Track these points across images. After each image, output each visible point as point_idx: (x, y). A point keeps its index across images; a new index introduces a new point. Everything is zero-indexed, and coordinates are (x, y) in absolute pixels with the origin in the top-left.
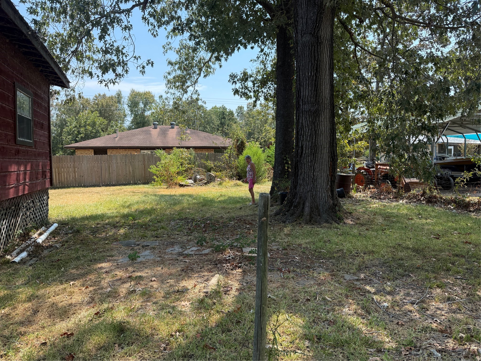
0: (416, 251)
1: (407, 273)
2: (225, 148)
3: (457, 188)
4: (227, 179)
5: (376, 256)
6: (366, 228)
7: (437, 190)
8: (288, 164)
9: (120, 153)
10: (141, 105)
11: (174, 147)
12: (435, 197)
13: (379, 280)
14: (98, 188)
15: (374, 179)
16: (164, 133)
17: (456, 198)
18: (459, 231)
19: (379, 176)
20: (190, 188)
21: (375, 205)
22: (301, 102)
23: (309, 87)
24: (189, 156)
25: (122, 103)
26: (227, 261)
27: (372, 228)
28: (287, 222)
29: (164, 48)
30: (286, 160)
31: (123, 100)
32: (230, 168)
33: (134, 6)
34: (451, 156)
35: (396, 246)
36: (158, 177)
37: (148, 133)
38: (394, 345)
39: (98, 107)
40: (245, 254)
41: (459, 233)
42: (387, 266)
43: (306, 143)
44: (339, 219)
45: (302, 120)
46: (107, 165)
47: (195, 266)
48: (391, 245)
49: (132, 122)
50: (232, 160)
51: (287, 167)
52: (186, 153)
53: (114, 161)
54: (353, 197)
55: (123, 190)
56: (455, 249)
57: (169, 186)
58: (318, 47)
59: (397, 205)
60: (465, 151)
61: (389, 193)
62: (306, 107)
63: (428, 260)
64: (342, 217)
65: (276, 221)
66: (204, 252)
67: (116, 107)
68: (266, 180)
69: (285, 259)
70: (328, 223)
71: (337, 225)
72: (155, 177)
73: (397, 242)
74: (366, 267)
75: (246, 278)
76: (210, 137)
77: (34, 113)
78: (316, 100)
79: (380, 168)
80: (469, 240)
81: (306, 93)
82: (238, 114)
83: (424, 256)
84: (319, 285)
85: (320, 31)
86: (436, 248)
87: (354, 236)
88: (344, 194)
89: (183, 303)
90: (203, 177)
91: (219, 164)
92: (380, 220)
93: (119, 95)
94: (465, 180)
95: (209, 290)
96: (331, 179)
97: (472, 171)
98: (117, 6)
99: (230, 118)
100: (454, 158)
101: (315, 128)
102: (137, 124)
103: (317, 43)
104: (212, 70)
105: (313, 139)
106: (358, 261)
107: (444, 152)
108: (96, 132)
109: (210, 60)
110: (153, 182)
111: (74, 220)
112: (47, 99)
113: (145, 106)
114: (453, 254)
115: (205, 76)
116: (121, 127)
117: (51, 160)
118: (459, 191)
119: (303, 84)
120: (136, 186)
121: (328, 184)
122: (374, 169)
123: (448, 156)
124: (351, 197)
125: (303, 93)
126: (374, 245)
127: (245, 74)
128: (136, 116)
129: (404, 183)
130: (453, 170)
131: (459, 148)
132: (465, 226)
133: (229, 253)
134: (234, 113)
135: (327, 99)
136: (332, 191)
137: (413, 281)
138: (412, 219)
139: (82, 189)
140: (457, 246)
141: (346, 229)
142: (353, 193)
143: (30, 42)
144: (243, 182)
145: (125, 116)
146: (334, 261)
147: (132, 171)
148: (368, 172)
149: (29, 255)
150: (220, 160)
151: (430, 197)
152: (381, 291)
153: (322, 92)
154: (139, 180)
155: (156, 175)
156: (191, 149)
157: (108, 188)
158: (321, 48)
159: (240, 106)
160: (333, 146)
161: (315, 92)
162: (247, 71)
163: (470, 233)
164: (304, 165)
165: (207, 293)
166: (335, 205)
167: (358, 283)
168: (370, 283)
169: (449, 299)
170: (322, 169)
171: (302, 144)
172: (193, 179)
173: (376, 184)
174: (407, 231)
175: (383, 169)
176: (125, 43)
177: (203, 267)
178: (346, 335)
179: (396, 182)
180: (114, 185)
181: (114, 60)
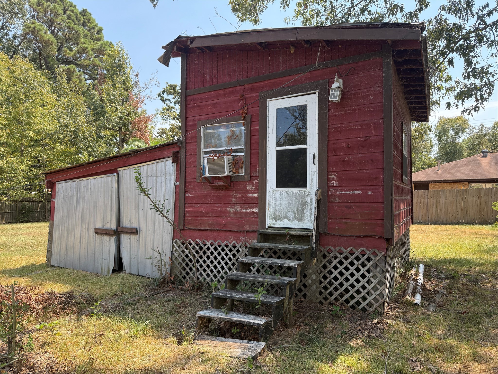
9: (444, 188)
10: (451, 133)
14: (426, 226)
37: (476, 163)
46: (434, 201)
49: (439, 153)
55: (459, 231)
77: (407, 151)
102: (447, 153)
110: (497, 223)
113: (456, 133)
120: (471, 226)
128: (444, 145)
147: (464, 208)
149: (423, 298)
157: (437, 226)
180: (443, 224)
181: (475, 84)
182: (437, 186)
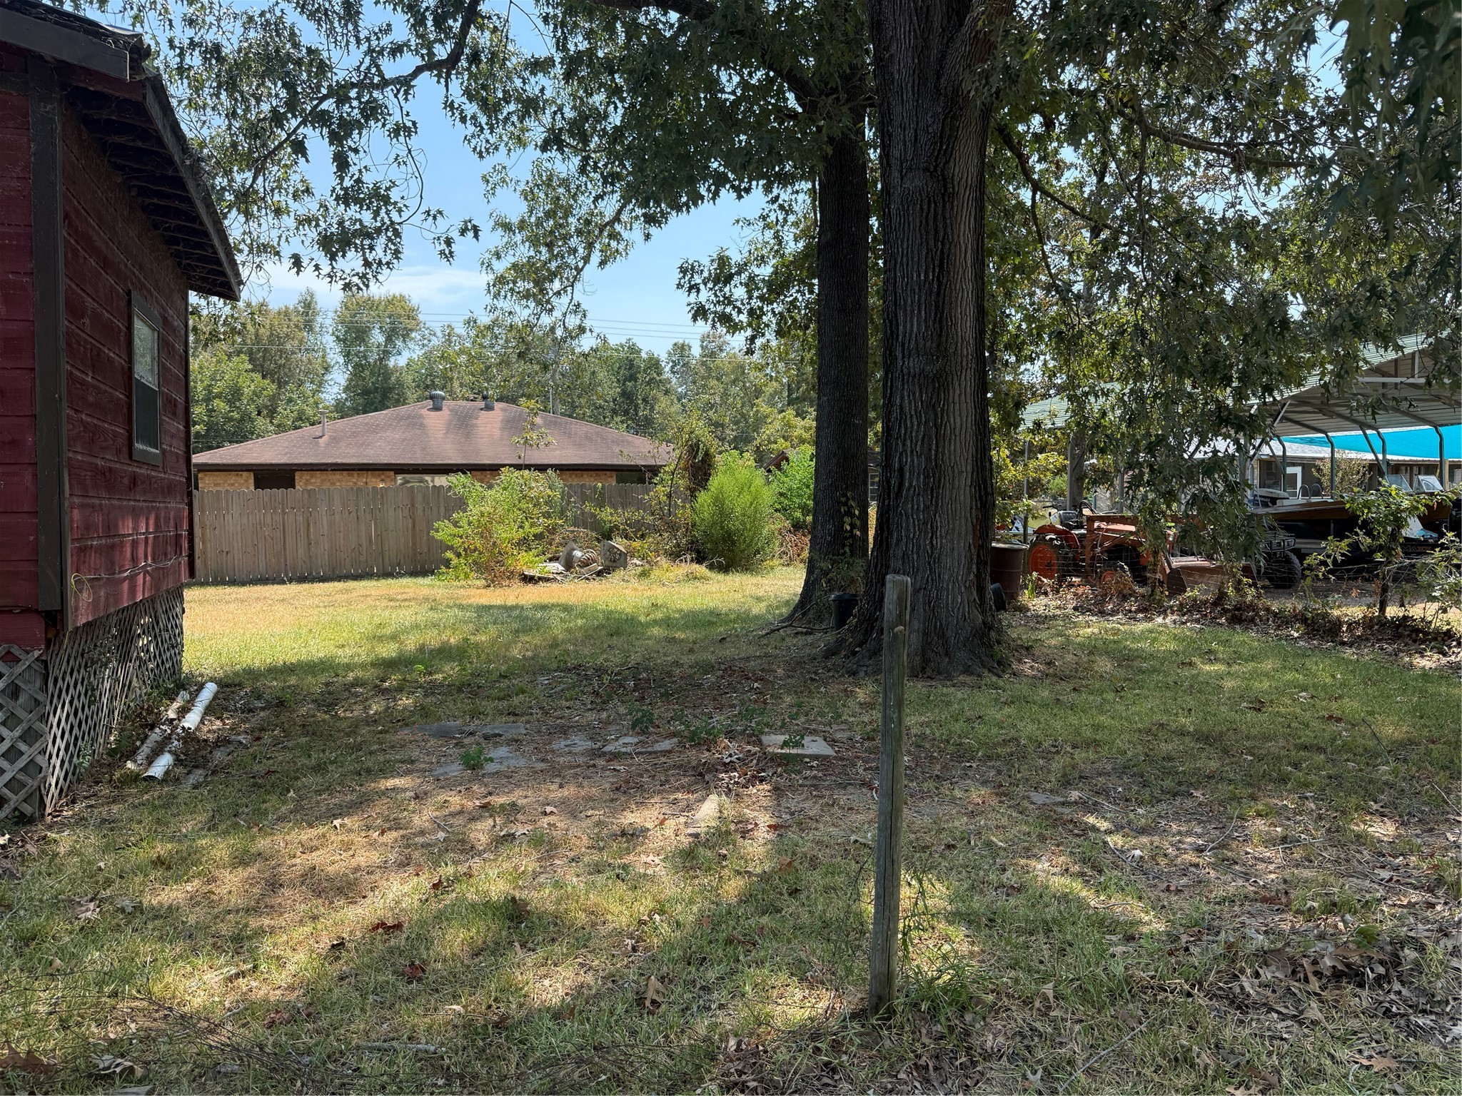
0: (1204, 738)
1: (1182, 788)
2: (655, 470)
3: (1309, 580)
4: (664, 561)
5: (1104, 751)
6: (1071, 686)
7: (1256, 587)
8: (852, 516)
9: (333, 484)
10: (378, 337)
11: (504, 466)
12: (1252, 607)
13: (1116, 804)
14: (276, 587)
15: (1083, 560)
16: (463, 424)
17: (1306, 609)
18: (1312, 690)
19: (1099, 549)
20: (554, 585)
21: (1089, 630)
22: (899, 349)
23: (919, 312)
24: (549, 491)
25: (317, 329)
26: (728, 767)
27: (1087, 687)
28: (862, 674)
29: (488, 181)
30: (845, 504)
31: (319, 319)
32: (673, 527)
33: (419, 70)
34: (1294, 494)
35: (1154, 728)
36: (459, 555)
37: (415, 423)
38: (1161, 927)
39: (244, 342)
40: (770, 750)
41: (1312, 697)
42: (1134, 775)
43: (912, 461)
44: (999, 663)
45: (902, 398)
46: (300, 518)
47: (645, 779)
48: (1140, 725)
49: (346, 389)
50: (677, 506)
51: (851, 525)
52: (540, 486)
53: (323, 508)
54: (1028, 610)
55: (355, 594)
56: (1302, 733)
57: (493, 581)
58: (944, 206)
59: (1151, 631)
60: (1332, 480)
61: (1125, 598)
62: (913, 364)
63: (1234, 759)
64: (1007, 658)
65: (829, 671)
66: (658, 747)
67: (301, 342)
68: (776, 562)
69: (874, 760)
70: (972, 674)
71: (994, 679)
72: (449, 554)
73: (1156, 718)
74: (1081, 777)
75: (784, 802)
76: (602, 438)
77: (163, 373)
78: (938, 346)
79: (1099, 528)
80: (1337, 714)
81: (912, 326)
82: (672, 367)
83: (1226, 751)
84: (972, 815)
85: (952, 164)
86: (1254, 732)
87: (1045, 705)
88: (1006, 600)
89: (644, 858)
90: (592, 554)
91: (636, 517)
92: (1104, 665)
93: (308, 306)
94: (1329, 561)
95: (702, 829)
96: (978, 556)
97: (1348, 537)
98: (373, 70)
99: (651, 379)
100: (1301, 500)
101: (936, 419)
102: (366, 392)
103: (943, 195)
104: (621, 247)
105: (930, 450)
106: (1058, 764)
107: (1276, 484)
108: (242, 420)
109: (617, 218)
110: (444, 569)
111: (251, 673)
112: (183, 332)
113: (389, 339)
114: (1295, 745)
115: (603, 263)
116: (316, 403)
117: (190, 505)
118: (1315, 590)
119: (905, 302)
120: (390, 581)
121: (970, 569)
122: (1083, 531)
123: (1286, 495)
124: (1023, 609)
125: (905, 327)
126: (1097, 727)
127: (723, 261)
128: (359, 368)
129: (1168, 571)
130: (1300, 534)
131: (1315, 473)
132: (1329, 680)
133: (729, 749)
134: (663, 364)
135: (968, 343)
136: (981, 590)
137: (1200, 804)
138: (1190, 664)
139: (228, 590)
140: (1307, 726)
141: (1021, 688)
142: (1025, 597)
143: (181, 184)
144: (711, 567)
145: (327, 369)
146: (998, 763)
147: (377, 536)
148: (1067, 539)
149: (178, 761)
150: (640, 505)
151: (1237, 608)
152: (1123, 828)
153: (956, 324)
154: (398, 565)
155: (451, 548)
156: (549, 471)
157: (306, 586)
158: (952, 208)
159: (681, 341)
160: (983, 468)
161: (937, 325)
162: (727, 253)
163: (1341, 697)
164: (907, 518)
165: (696, 836)
166: (988, 627)
167: (1066, 810)
168: (1094, 809)
169: (1284, 840)
170: (954, 529)
171: (900, 461)
172: (562, 560)
173: (1089, 574)
174: (1181, 693)
175: (1107, 530)
176: (396, 173)
177: (667, 781)
178: (1051, 912)
179: (1145, 568)
180: (323, 580)
181: (360, 220)
182: (316, 480)
